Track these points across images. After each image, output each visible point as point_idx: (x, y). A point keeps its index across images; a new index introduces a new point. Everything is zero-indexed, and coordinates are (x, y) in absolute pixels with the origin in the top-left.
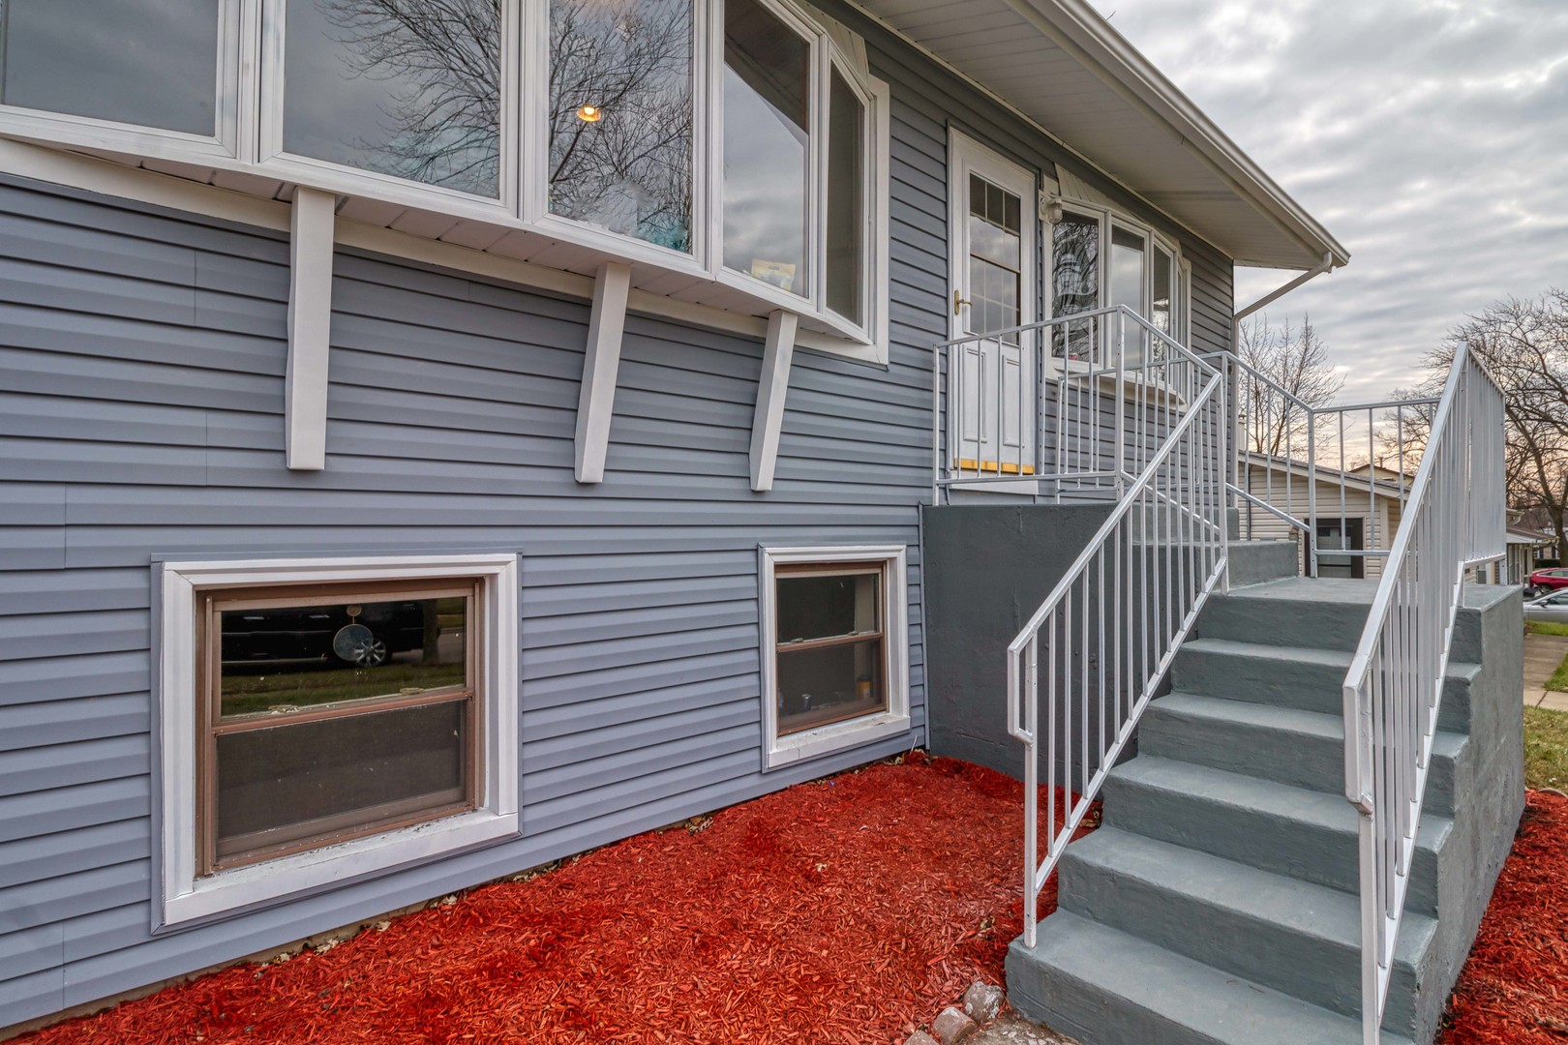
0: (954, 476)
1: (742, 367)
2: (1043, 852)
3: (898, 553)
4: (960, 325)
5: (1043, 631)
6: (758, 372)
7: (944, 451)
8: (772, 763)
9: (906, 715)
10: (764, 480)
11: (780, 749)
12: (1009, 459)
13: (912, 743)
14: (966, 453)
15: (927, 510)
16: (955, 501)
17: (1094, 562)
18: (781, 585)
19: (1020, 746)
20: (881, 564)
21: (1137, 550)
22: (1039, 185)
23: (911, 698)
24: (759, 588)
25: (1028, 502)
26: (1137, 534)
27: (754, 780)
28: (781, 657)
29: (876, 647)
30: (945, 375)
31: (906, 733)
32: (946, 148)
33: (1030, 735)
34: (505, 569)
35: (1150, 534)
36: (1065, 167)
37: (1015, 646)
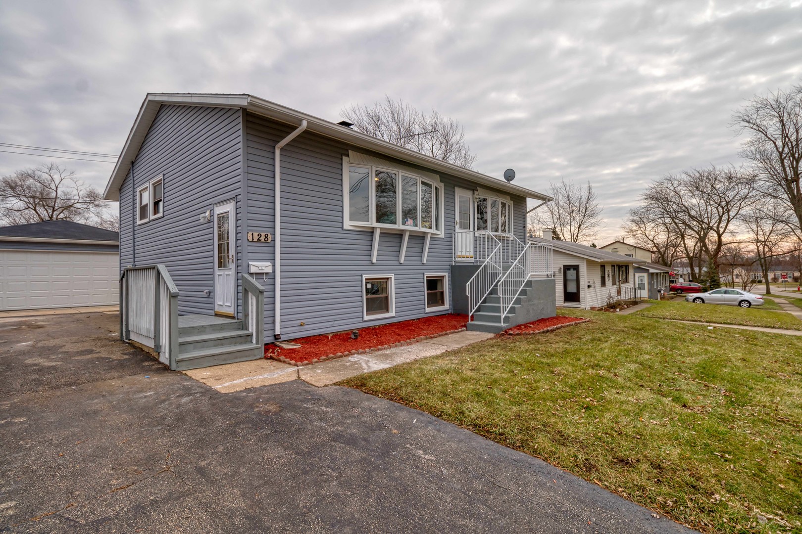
0: (457, 259)
1: (421, 241)
2: (471, 312)
3: (446, 274)
4: (457, 227)
5: (471, 282)
6: (424, 242)
7: (455, 254)
8: (427, 311)
9: (448, 306)
10: (425, 262)
11: (428, 310)
12: (467, 254)
13: (450, 312)
14: (459, 253)
15: (452, 266)
16: (457, 264)
17: (478, 274)
18: (427, 280)
19: (468, 297)
20: (443, 277)
21: (489, 273)
22: (474, 194)
23: (449, 303)
24: (424, 280)
25: (472, 264)
26: (489, 270)
27: (424, 314)
28: (428, 293)
29: (442, 293)
30: (455, 238)
31: (448, 310)
32: (454, 192)
33: (469, 295)
34: (392, 276)
35: (492, 270)
36: (479, 187)
37: (467, 284)
